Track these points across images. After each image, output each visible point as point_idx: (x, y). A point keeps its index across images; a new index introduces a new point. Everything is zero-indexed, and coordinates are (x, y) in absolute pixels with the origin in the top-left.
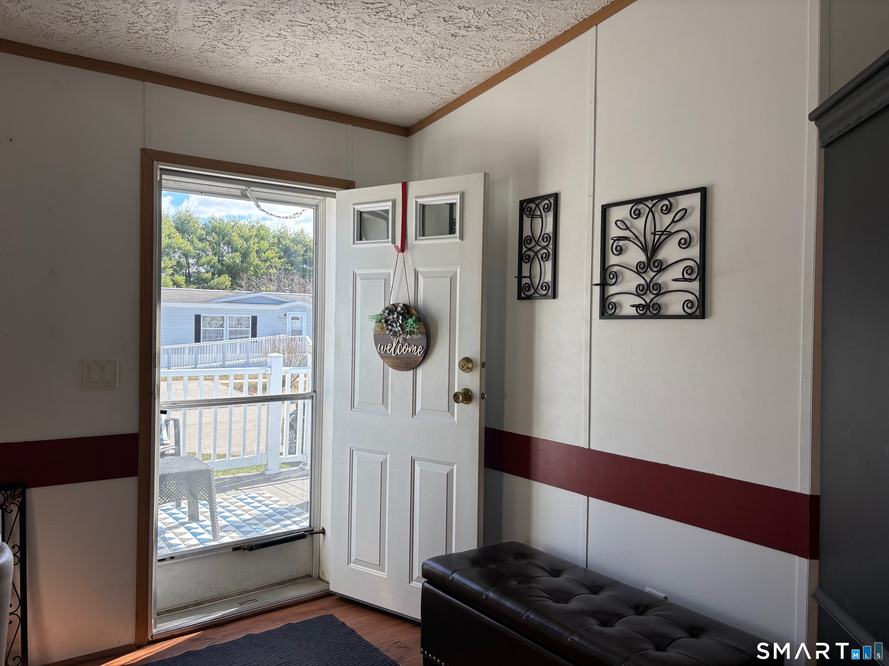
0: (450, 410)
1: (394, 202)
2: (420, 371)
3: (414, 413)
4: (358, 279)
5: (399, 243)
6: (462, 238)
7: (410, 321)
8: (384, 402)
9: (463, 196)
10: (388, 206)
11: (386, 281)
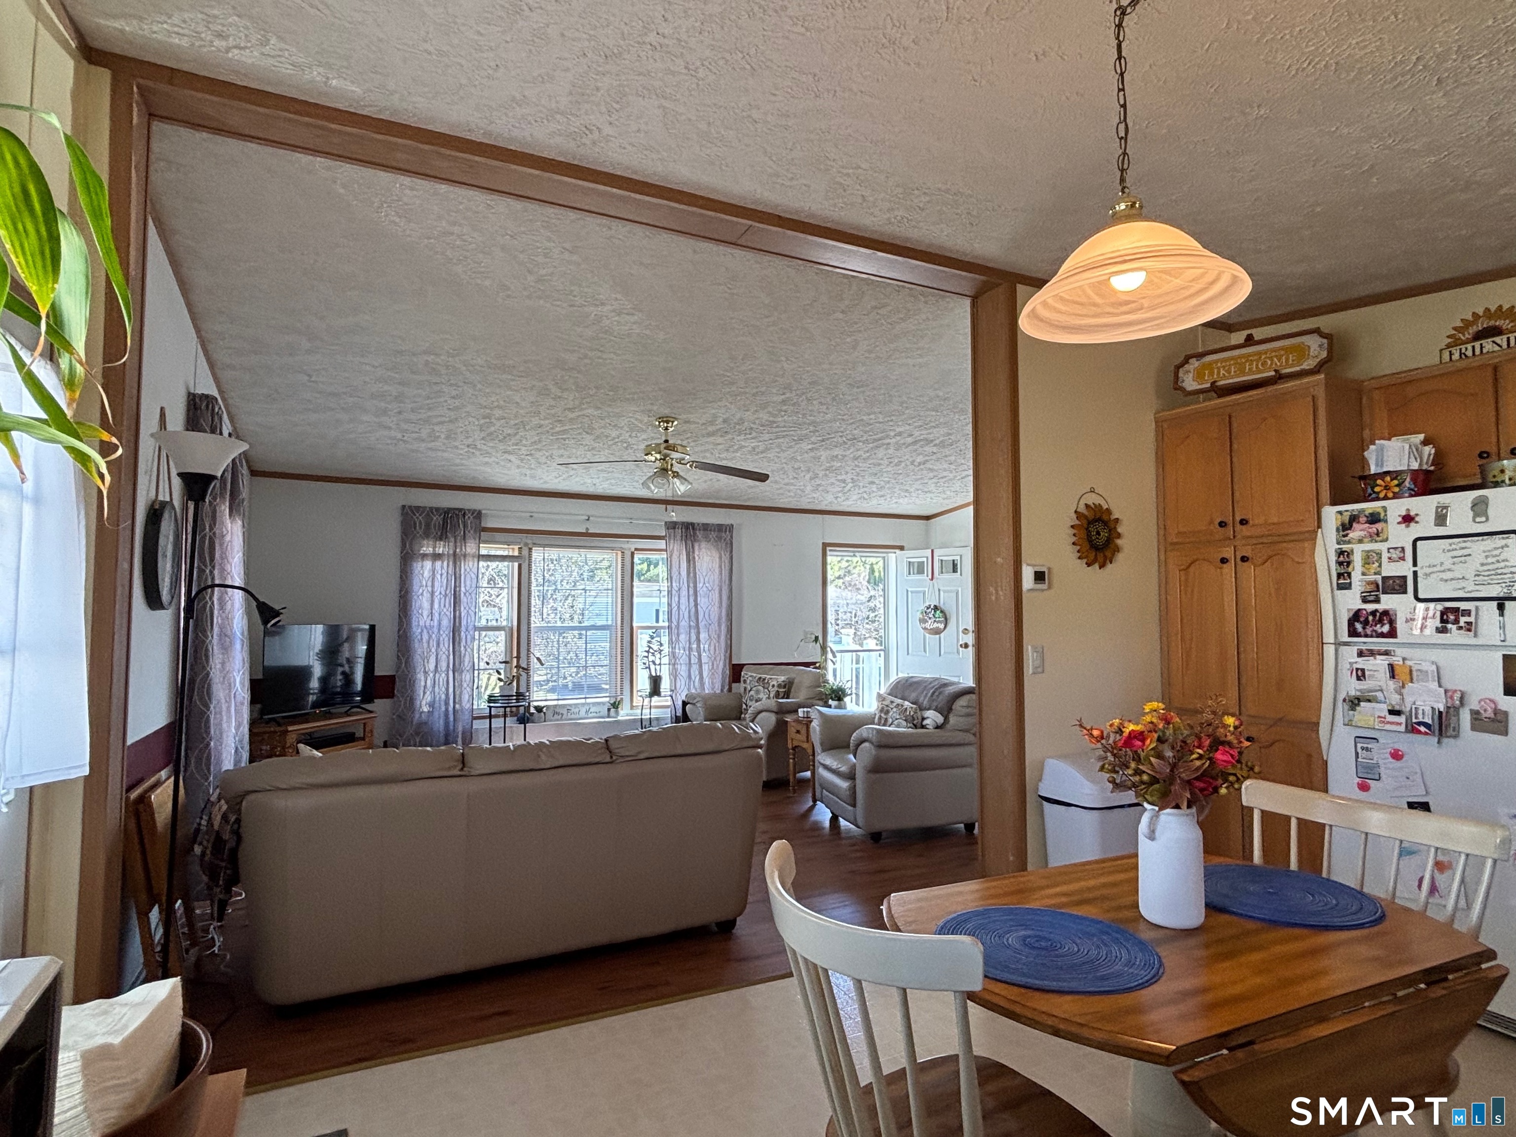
0: (958, 652)
1: (927, 558)
2: (942, 635)
3: (940, 655)
4: (910, 593)
5: (930, 577)
6: (961, 575)
7: (938, 612)
8: (925, 651)
9: (961, 556)
10: (925, 559)
11: (924, 593)
